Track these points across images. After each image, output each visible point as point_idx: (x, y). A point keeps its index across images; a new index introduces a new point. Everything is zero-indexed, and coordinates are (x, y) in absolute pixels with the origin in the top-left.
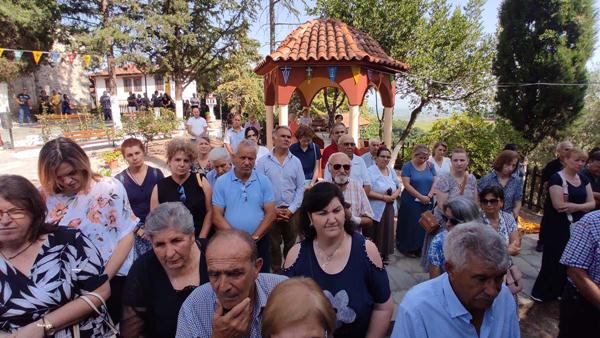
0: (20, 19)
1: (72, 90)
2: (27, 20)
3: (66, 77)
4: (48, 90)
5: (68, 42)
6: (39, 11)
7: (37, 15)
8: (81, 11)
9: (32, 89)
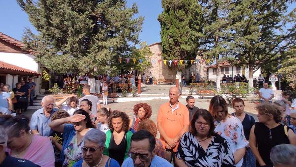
0: (188, 49)
1: (200, 74)
2: (190, 50)
3: (199, 69)
4: (193, 74)
5: (202, 55)
6: (194, 46)
7: (193, 47)
8: (207, 43)
9: (188, 73)
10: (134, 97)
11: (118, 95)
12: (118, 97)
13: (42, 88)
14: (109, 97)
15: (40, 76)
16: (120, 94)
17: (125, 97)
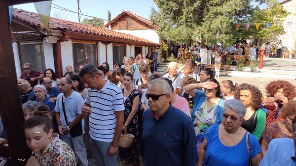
10: (252, 72)
11: (232, 67)
12: (232, 70)
13: (162, 57)
14: (222, 69)
15: (161, 47)
16: (233, 67)
17: (241, 71)
